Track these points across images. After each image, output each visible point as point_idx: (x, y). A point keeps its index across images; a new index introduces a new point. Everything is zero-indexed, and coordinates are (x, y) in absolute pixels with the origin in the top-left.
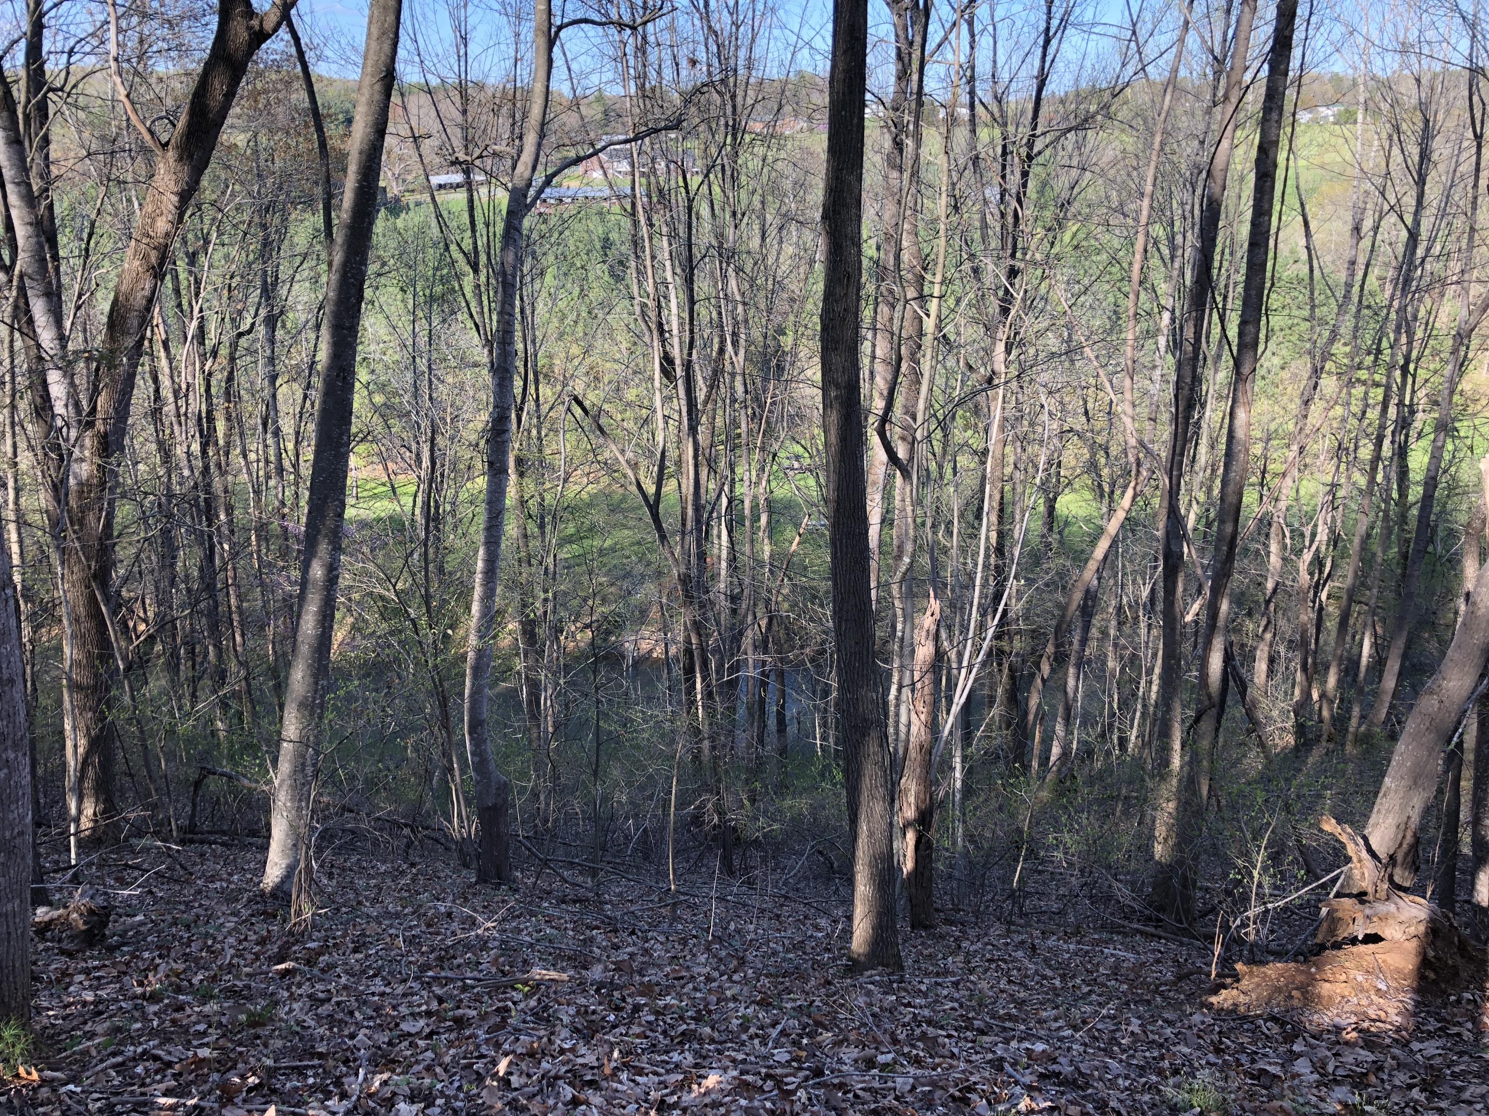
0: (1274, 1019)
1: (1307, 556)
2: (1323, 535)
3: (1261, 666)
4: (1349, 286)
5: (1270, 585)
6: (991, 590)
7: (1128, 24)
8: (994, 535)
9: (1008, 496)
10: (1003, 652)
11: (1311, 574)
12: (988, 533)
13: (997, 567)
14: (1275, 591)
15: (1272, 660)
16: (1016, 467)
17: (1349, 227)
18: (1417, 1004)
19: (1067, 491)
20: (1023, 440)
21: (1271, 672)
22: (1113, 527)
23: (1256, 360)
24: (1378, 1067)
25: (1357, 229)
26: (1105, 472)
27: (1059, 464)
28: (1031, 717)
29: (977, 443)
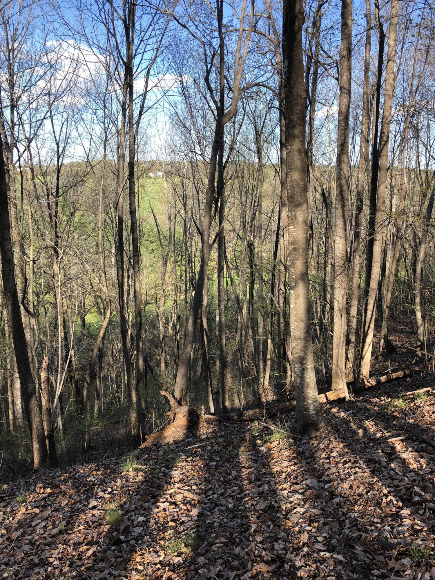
0: (155, 445)
1: (171, 325)
2: (175, 317)
3: (163, 365)
4: (170, 236)
5: (161, 337)
6: (64, 355)
7: (86, 156)
8: (63, 333)
9: (66, 318)
10: (72, 377)
11: (173, 330)
12: (61, 333)
13: (65, 345)
14: (163, 338)
15: (166, 363)
16: (68, 307)
17: (167, 217)
18: (187, 432)
19: (88, 314)
20: (69, 298)
21: (166, 366)
22: (105, 324)
23: (139, 267)
24: (177, 447)
25: (170, 218)
26: (101, 305)
27: (84, 304)
28: (85, 398)
29: (52, 300)
